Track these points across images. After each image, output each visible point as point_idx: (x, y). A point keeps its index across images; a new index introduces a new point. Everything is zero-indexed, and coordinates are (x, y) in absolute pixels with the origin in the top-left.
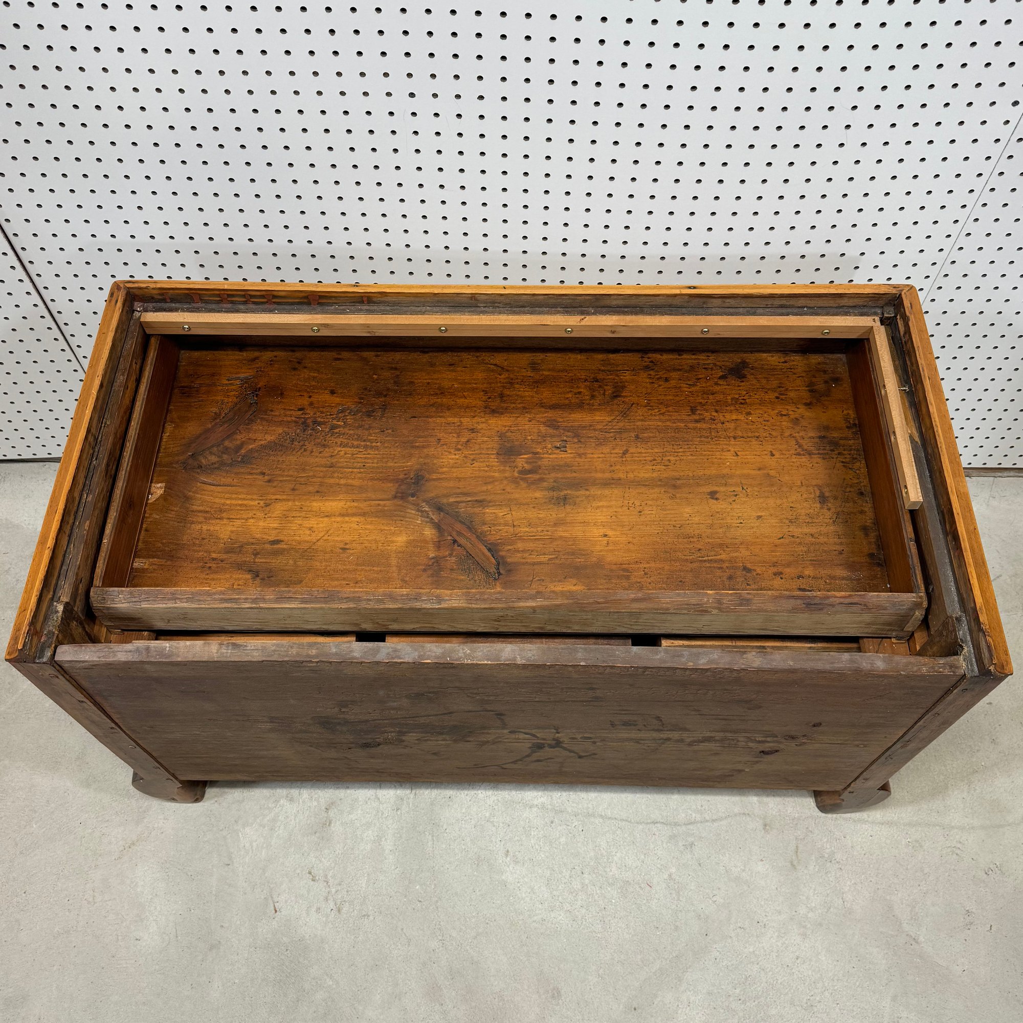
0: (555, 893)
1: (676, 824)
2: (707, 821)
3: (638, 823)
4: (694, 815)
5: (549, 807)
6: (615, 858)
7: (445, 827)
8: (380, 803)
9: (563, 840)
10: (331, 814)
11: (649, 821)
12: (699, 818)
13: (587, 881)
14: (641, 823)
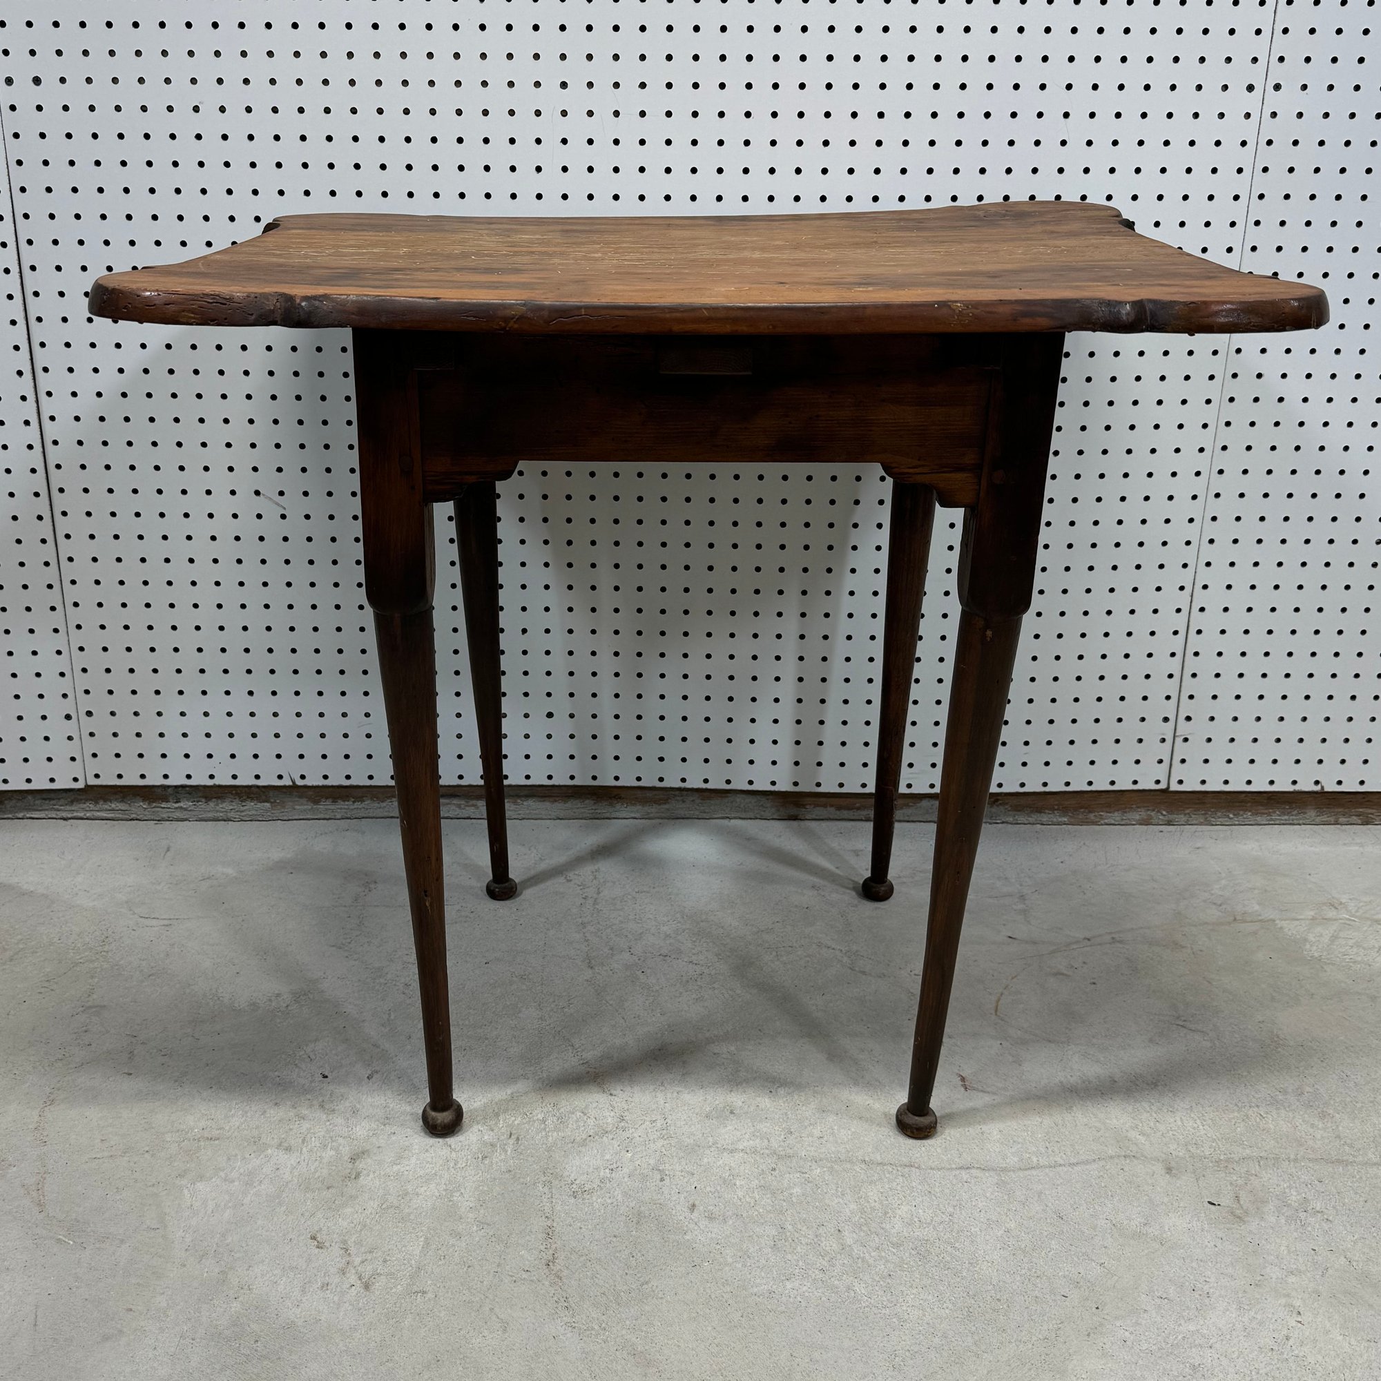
0: (789, 1257)
1: (1004, 1170)
2: (1060, 1165)
3: (931, 1169)
4: (1035, 1159)
5: (767, 1151)
6: (899, 1212)
7: (572, 1177)
8: (454, 1150)
9: (797, 1190)
10: (360, 1165)
11: (954, 1166)
12: (1043, 1161)
13: (849, 1241)
14: (939, 1169)
